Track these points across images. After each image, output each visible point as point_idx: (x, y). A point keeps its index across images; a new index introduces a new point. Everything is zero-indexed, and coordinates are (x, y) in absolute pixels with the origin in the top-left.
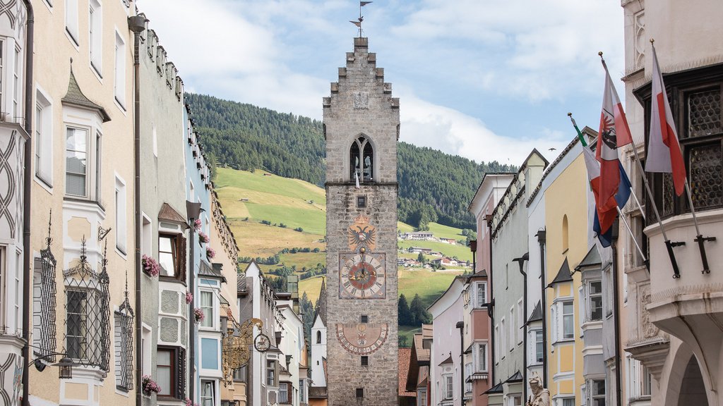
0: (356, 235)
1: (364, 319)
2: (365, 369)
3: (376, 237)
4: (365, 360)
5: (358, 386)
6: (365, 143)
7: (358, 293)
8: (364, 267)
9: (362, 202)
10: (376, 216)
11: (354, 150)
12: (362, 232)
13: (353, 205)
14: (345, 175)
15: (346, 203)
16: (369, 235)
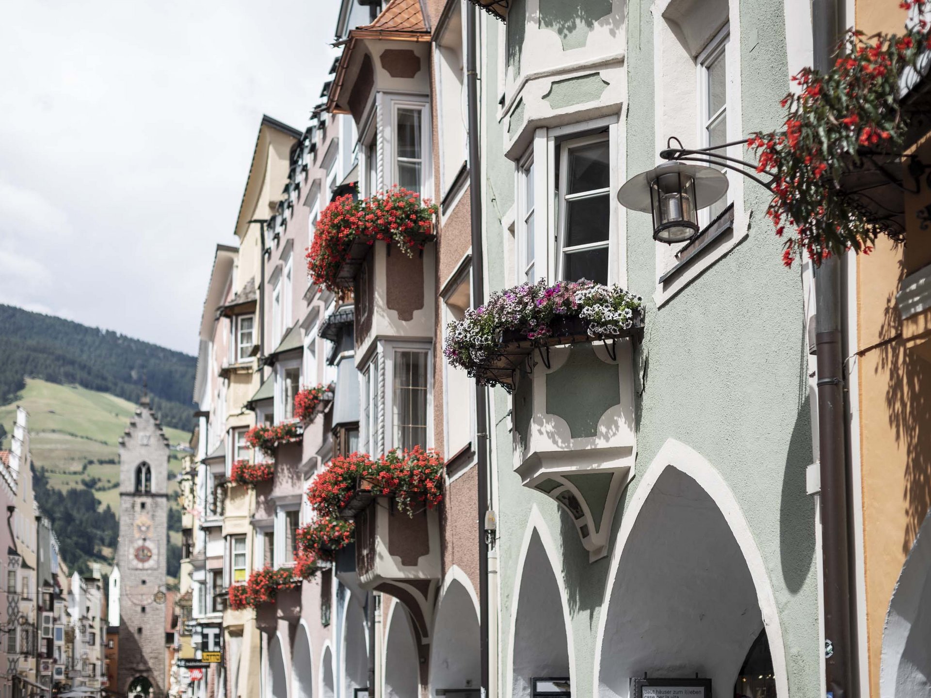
0: (139, 527)
1: (144, 582)
2: (143, 615)
3: (152, 529)
4: (143, 609)
5: (139, 626)
6: (146, 467)
7: (140, 565)
8: (143, 548)
9: (143, 505)
10: (153, 516)
11: (139, 471)
12: (144, 525)
13: (138, 507)
14: (131, 488)
15: (133, 506)
16: (148, 528)
